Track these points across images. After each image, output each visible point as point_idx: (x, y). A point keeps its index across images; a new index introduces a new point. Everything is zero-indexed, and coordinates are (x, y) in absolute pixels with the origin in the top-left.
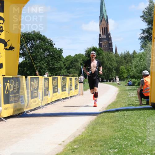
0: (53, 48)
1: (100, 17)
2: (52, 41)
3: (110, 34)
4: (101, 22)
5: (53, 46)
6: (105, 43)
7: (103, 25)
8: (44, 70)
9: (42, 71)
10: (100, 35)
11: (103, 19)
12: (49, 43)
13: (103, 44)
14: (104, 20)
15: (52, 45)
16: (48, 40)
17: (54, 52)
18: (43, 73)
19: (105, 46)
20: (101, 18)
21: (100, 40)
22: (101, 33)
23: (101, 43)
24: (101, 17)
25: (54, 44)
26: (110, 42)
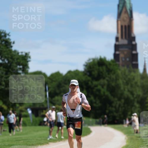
0: (11, 51)
1: (119, 6)
2: (8, 35)
3: (134, 39)
4: (119, 15)
5: (12, 47)
6: (125, 53)
7: (124, 20)
10: (117, 39)
11: (124, 10)
12: (4, 40)
13: (122, 56)
14: (126, 12)
15: (8, 44)
17: (12, 58)
19: (125, 58)
20: (120, 9)
21: (117, 47)
22: (119, 36)
23: (117, 53)
24: (121, 6)
25: (14, 43)
26: (134, 52)
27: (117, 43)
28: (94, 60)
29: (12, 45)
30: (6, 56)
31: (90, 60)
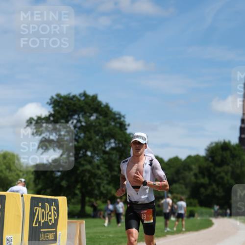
0: (125, 134)
2: (124, 117)
5: (126, 129)
8: (99, 181)
9: (95, 184)
10: (243, 121)
12: (118, 123)
15: (122, 126)
16: (115, 114)
18: (96, 188)
21: (242, 130)
23: (243, 136)
25: (129, 125)
27: (243, 126)
28: (217, 144)
29: (127, 127)
30: (120, 139)
31: (212, 143)
